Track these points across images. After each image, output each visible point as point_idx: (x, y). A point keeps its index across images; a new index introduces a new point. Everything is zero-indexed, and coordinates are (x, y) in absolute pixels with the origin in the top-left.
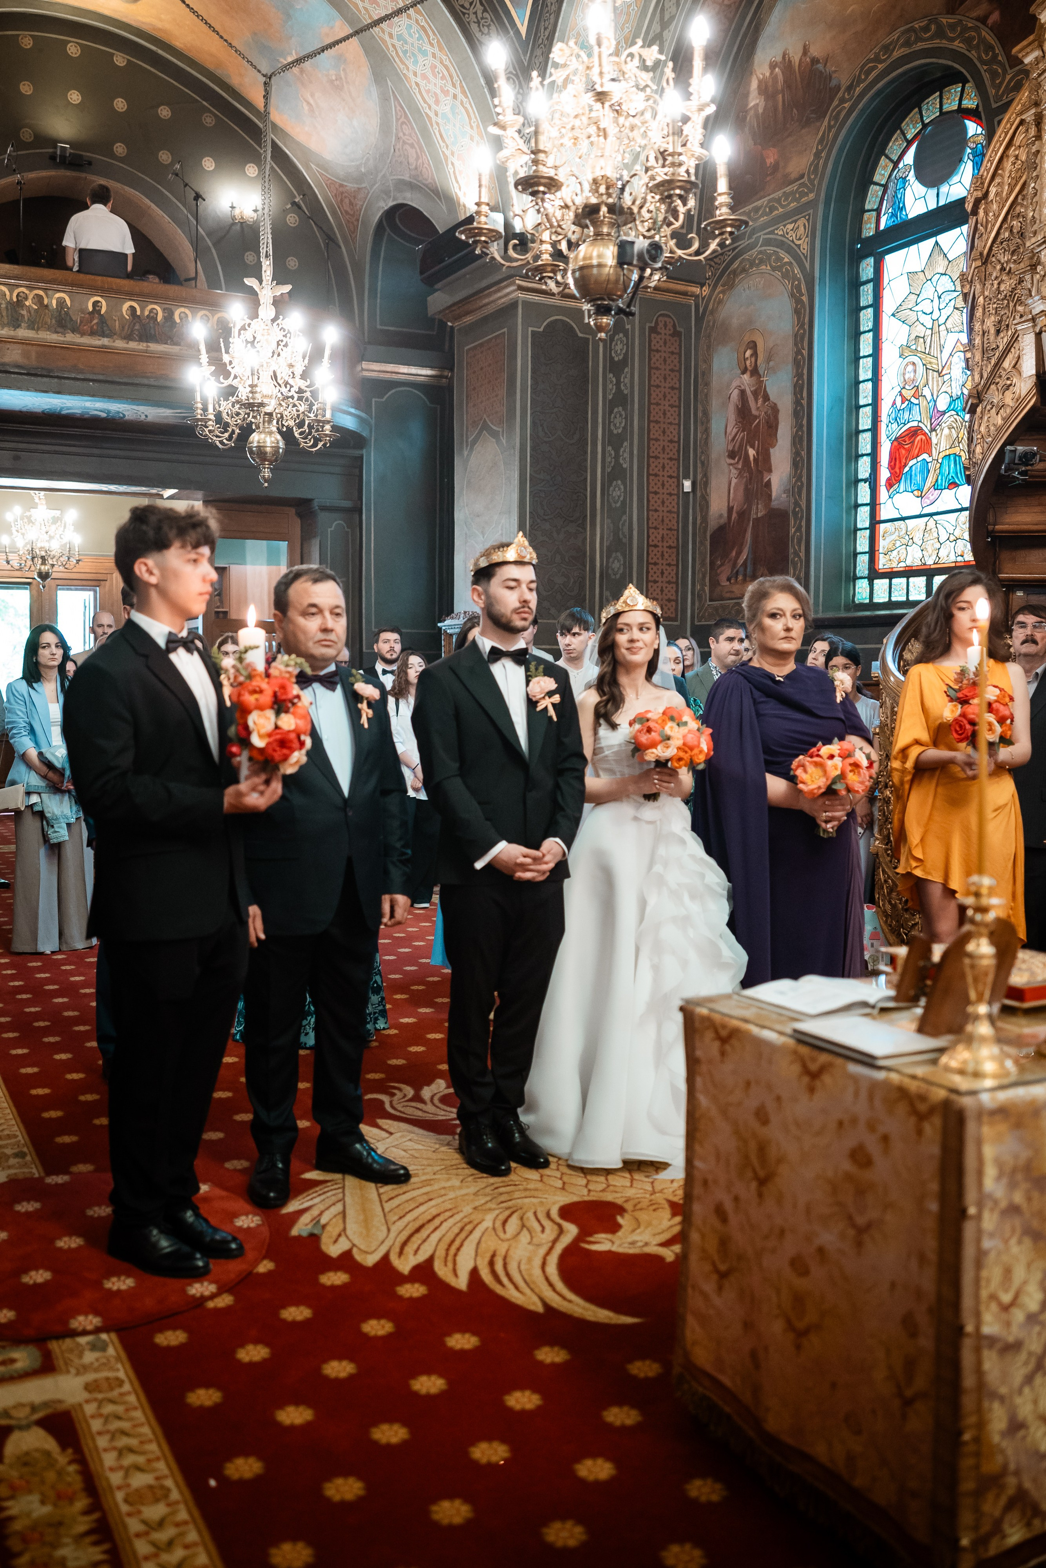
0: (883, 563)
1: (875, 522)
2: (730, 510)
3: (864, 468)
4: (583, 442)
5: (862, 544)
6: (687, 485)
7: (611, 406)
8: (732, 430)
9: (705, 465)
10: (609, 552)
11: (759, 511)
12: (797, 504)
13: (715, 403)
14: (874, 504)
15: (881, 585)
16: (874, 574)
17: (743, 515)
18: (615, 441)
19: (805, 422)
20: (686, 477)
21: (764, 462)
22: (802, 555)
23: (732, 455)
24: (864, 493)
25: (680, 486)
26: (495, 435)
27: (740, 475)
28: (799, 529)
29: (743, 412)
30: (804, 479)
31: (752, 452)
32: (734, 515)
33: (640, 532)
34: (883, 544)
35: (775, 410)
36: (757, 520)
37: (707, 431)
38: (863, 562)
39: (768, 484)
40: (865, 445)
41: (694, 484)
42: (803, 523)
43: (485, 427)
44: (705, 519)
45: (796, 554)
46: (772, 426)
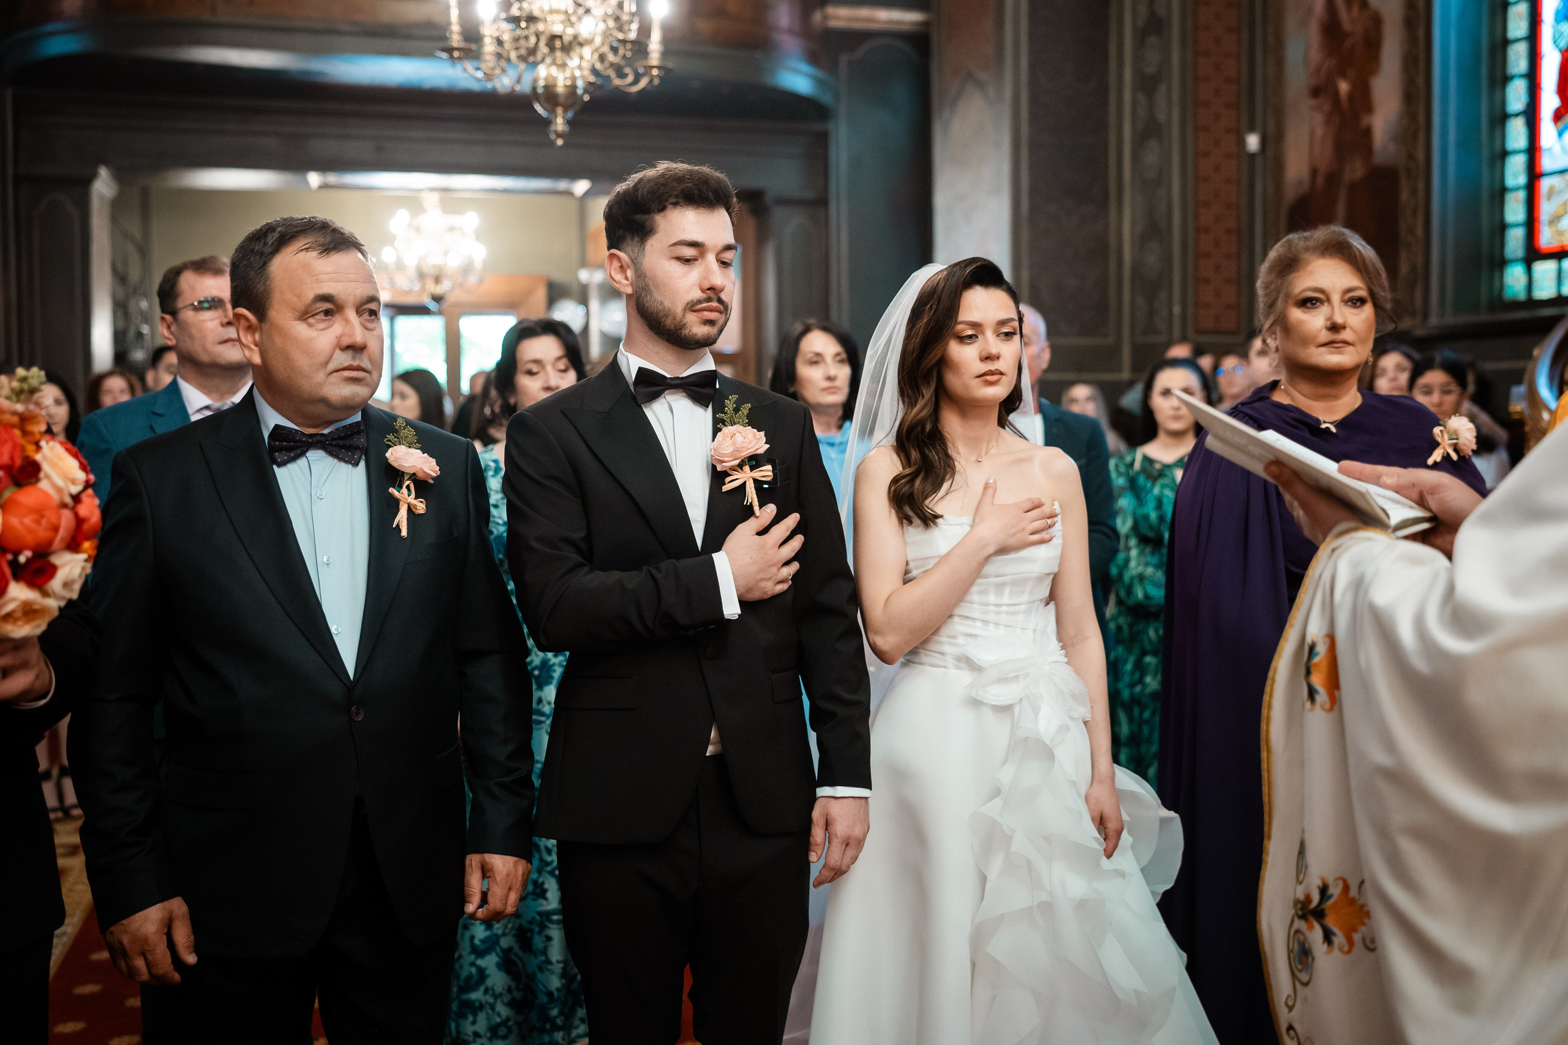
0: (1547, 238)
1: (1534, 174)
2: (1314, 172)
3: (1516, 96)
4: (1102, 91)
5: (1515, 211)
6: (1253, 142)
7: (1142, 36)
8: (1316, 55)
9: (1279, 114)
10: (1142, 241)
11: (1355, 171)
12: (1411, 156)
13: (1291, 22)
14: (1533, 150)
15: (1545, 270)
16: (1533, 254)
17: (1333, 179)
18: (1147, 84)
19: (1421, 33)
20: (1252, 129)
21: (1362, 101)
22: (1420, 230)
23: (1316, 92)
24: (1516, 134)
25: (1242, 143)
26: (980, 85)
27: (1328, 121)
28: (1414, 192)
29: (1332, 30)
30: (1421, 119)
31: (1344, 87)
32: (1320, 181)
33: (1184, 210)
34: (1546, 209)
35: (1377, 21)
36: (1353, 187)
37: (1280, 63)
38: (1515, 239)
39: (1368, 132)
40: (1518, 59)
41: (1264, 142)
42: (1421, 185)
43: (970, 76)
44: (1279, 187)
45: (1411, 231)
46: (1373, 43)
